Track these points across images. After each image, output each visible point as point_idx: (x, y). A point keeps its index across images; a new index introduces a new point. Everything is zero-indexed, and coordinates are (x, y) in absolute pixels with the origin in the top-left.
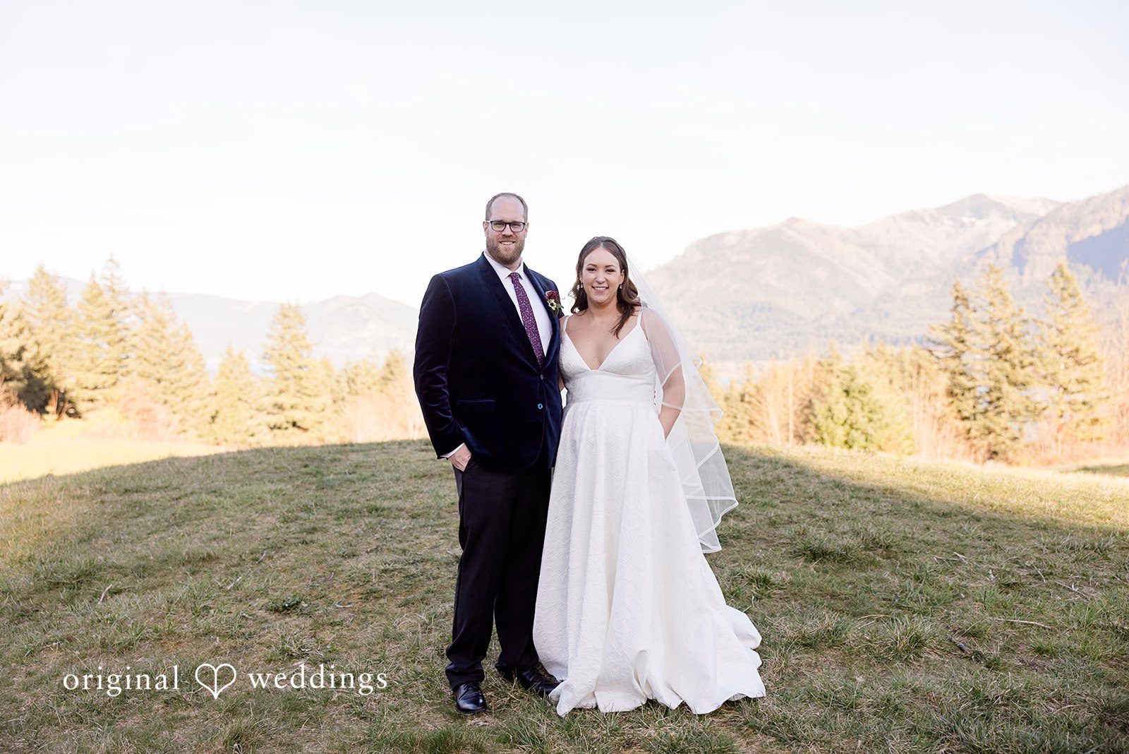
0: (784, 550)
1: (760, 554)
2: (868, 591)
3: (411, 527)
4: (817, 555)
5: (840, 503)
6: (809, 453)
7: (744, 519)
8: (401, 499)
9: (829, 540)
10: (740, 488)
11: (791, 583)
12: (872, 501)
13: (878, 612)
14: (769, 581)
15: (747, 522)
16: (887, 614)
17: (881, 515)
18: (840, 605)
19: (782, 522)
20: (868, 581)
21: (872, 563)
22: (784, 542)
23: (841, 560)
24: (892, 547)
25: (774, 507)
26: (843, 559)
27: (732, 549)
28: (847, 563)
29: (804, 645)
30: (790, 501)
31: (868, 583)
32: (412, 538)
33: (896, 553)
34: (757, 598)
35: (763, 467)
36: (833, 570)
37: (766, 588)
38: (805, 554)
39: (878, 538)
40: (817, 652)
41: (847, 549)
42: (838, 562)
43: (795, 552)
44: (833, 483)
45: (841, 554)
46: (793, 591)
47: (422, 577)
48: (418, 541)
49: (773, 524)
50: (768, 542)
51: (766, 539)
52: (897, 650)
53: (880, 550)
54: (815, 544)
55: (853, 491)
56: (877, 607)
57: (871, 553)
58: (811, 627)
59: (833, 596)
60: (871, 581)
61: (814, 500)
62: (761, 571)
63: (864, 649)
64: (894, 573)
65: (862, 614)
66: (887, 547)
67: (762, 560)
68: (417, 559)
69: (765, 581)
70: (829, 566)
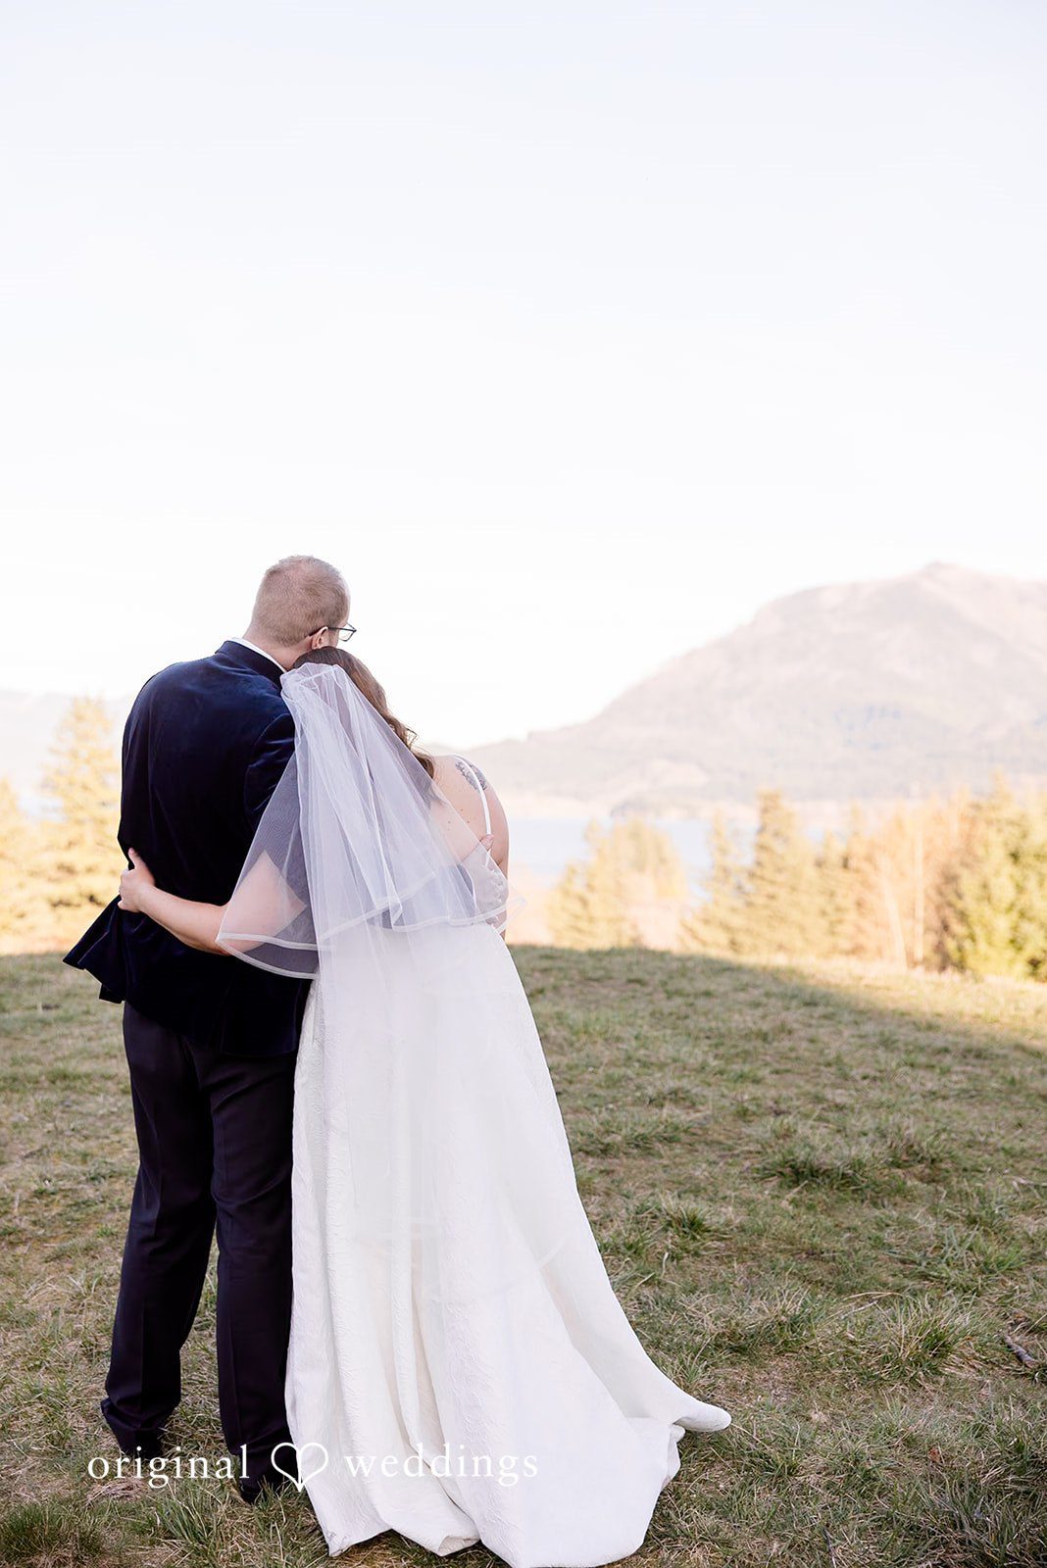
0: (747, 1164)
1: (700, 1173)
2: (878, 1244)
3: (115, 1109)
4: (800, 1174)
5: (878, 1074)
6: (861, 978)
7: (693, 1105)
8: (115, 1057)
9: (828, 1149)
10: (710, 1046)
11: (742, 1229)
12: (938, 1071)
13: (885, 1285)
14: (700, 1225)
15: (698, 1111)
16: (898, 1291)
17: (945, 1098)
18: (819, 1271)
19: (762, 1110)
20: (882, 1225)
21: (899, 1191)
22: (752, 1149)
23: (843, 1185)
24: (941, 1161)
25: (756, 1081)
26: (847, 1182)
27: (657, 1161)
28: (854, 1191)
29: (733, 1350)
30: (788, 1071)
31: (881, 1229)
32: (108, 1132)
33: (947, 1172)
34: (672, 1258)
35: (766, 1005)
36: (826, 1203)
37: (694, 1238)
38: (781, 1173)
39: (919, 1145)
40: (752, 1362)
41: (858, 1165)
42: (838, 1189)
43: (765, 1169)
44: (878, 1038)
45: (843, 1174)
46: (743, 1245)
47: (102, 1205)
48: (116, 1138)
49: (743, 1114)
50: (724, 1149)
51: (720, 1143)
52: (898, 1361)
53: (920, 1167)
54: (801, 1155)
55: (908, 1052)
56: (884, 1276)
57: (899, 1172)
58: (754, 1315)
59: (813, 1254)
60: (887, 1225)
61: (833, 1069)
62: (690, 1206)
63: (841, 1359)
64: (933, 1211)
65: (853, 1290)
66: (933, 1161)
67: (702, 1185)
68: (104, 1171)
69: (694, 1225)
70: (821, 1195)
